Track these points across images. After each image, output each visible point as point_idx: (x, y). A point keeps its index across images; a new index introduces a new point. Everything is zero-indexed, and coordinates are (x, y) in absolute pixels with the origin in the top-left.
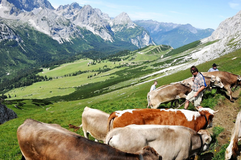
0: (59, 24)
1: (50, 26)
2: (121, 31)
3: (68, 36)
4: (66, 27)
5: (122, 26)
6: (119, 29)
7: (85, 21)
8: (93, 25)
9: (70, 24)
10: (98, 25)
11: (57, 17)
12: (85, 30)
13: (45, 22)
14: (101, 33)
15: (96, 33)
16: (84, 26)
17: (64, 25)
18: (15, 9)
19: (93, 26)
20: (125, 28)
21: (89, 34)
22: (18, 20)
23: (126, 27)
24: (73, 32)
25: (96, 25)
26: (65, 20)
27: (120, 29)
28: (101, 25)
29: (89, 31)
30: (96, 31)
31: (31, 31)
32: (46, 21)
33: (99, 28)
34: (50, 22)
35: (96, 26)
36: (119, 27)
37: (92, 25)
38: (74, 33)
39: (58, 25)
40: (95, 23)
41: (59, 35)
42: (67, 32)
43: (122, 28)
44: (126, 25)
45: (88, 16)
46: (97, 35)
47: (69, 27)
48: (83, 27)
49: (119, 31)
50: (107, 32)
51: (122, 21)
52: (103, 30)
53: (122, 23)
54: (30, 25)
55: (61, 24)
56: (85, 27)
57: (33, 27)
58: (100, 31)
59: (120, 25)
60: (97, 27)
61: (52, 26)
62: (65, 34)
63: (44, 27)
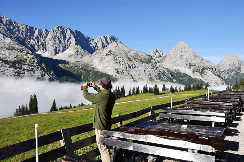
0: (133, 60)
1: (117, 63)
2: (232, 77)
3: (148, 78)
4: (146, 64)
5: (232, 71)
6: (227, 75)
7: (177, 62)
8: (191, 65)
9: (152, 61)
10: (197, 65)
11: (132, 52)
12: (177, 73)
13: (110, 57)
14: (204, 75)
15: (197, 77)
16: (176, 68)
17: (142, 61)
18: (81, 50)
19: (190, 67)
20: (237, 72)
21: (185, 78)
22: (78, 62)
23: (239, 71)
24: (157, 72)
25: (195, 65)
26: (144, 55)
27: (230, 75)
28: (202, 65)
29: (184, 74)
30: (196, 73)
31: (88, 72)
32: (112, 56)
33: (199, 70)
34: (117, 57)
35: (195, 67)
36: (228, 73)
37: (188, 66)
38: (159, 74)
39: (130, 60)
40: (194, 62)
41: (131, 76)
42: (146, 72)
43: (233, 73)
44: (239, 69)
45: (181, 54)
46: (197, 79)
47: (150, 65)
48: (175, 70)
49: (229, 78)
50: (214, 74)
51: (230, 65)
52: (206, 71)
53: (232, 68)
54: (91, 65)
55: (137, 60)
56: (178, 70)
57: (93, 68)
58: (202, 72)
59: (228, 70)
60: (197, 68)
61: (120, 61)
62: (142, 75)
63: (108, 64)
